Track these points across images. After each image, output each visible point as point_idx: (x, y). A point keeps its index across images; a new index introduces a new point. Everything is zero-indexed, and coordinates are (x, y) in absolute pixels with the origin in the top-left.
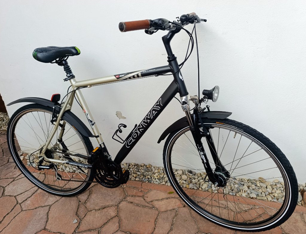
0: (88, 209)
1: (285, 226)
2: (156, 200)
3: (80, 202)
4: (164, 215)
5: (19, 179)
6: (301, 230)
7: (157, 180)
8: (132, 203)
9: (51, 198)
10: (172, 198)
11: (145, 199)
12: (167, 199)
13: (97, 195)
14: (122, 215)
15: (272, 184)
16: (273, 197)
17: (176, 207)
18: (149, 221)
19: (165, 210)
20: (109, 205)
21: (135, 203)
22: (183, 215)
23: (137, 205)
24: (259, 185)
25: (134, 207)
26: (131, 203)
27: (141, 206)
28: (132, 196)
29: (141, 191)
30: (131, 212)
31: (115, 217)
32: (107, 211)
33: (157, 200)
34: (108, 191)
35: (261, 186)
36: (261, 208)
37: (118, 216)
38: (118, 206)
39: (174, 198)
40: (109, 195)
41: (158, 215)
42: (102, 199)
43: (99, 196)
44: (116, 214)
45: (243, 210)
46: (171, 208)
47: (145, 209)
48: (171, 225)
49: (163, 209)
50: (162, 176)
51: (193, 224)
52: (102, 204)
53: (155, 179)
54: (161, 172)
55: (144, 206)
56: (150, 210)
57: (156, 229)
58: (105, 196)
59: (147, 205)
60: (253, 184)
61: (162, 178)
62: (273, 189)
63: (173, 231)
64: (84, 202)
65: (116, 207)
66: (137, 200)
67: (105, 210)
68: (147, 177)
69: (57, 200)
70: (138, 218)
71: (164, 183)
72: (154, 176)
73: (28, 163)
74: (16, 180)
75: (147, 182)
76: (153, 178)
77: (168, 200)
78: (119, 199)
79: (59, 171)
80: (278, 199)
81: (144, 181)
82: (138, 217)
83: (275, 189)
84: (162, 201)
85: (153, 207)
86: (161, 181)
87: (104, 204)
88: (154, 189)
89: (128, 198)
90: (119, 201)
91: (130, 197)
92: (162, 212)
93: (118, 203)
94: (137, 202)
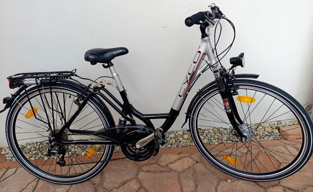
0: (108, 190)
1: (278, 158)
2: (170, 163)
3: (95, 184)
4: (184, 174)
5: (5, 178)
6: (289, 158)
9: (59, 189)
10: (183, 157)
11: (159, 165)
12: (179, 160)
13: (110, 173)
14: (146, 185)
17: (190, 165)
18: (174, 184)
19: (183, 170)
20: (127, 179)
21: (152, 171)
22: (200, 170)
23: (155, 172)
25: (153, 175)
26: (149, 171)
27: (159, 172)
28: (146, 165)
29: (152, 158)
30: (152, 180)
31: (139, 189)
32: (129, 186)
34: (119, 166)
36: (255, 148)
37: (142, 188)
38: (136, 178)
39: (185, 157)
40: (123, 170)
41: (179, 176)
42: (117, 175)
43: (113, 174)
44: (139, 187)
45: (244, 153)
46: (187, 167)
47: (164, 174)
48: (194, 181)
49: (180, 170)
51: (212, 175)
52: (120, 181)
55: (161, 172)
56: (169, 174)
57: (184, 189)
58: (118, 172)
59: (164, 169)
63: (199, 187)
64: (100, 183)
66: (153, 168)
67: (126, 185)
69: (67, 190)
71: (170, 146)
73: (7, 158)
74: (2, 181)
78: (135, 171)
80: (264, 139)
82: (162, 183)
84: (176, 163)
85: (171, 170)
86: (167, 145)
87: (122, 180)
88: (164, 154)
89: (144, 168)
90: (136, 173)
91: (144, 167)
92: (181, 172)
93: (136, 175)
94: (154, 169)
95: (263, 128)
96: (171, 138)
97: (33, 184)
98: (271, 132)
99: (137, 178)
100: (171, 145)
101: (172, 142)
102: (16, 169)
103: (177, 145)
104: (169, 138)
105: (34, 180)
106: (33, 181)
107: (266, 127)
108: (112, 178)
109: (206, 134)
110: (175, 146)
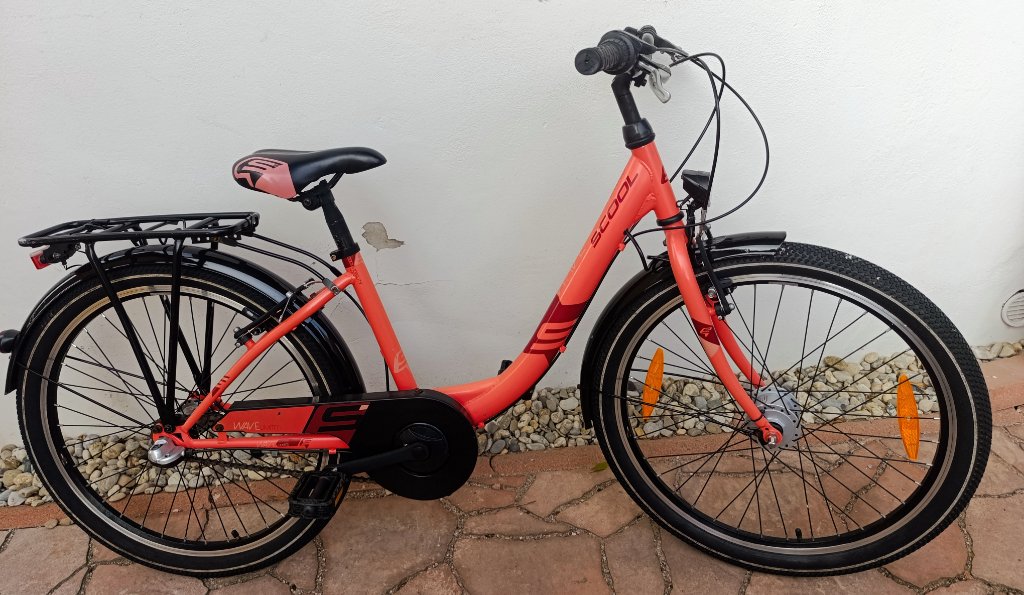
2: (566, 504)
4: (620, 545)
6: (996, 476)
7: (535, 437)
8: (493, 535)
10: (613, 482)
11: (528, 512)
12: (599, 490)
13: (351, 545)
15: (862, 368)
16: (883, 405)
18: (585, 580)
19: (615, 528)
20: (413, 567)
21: (501, 534)
23: (514, 537)
24: (833, 380)
25: (506, 548)
26: (490, 536)
27: (528, 538)
28: (479, 513)
29: (501, 488)
30: (506, 568)
33: (569, 503)
34: (382, 520)
35: (841, 380)
36: (870, 443)
38: (446, 560)
40: (395, 532)
41: (602, 552)
42: (375, 552)
43: (360, 547)
45: (830, 463)
46: (629, 517)
47: (548, 544)
48: (659, 570)
49: (606, 528)
50: (545, 419)
52: (386, 573)
53: (528, 436)
54: (537, 406)
55: (537, 537)
56: (566, 544)
58: (379, 538)
59: (547, 528)
60: (817, 380)
61: (548, 425)
62: (872, 381)
63: (677, 590)
64: (312, 582)
65: (444, 566)
66: (505, 522)
67: (410, 588)
68: (497, 436)
70: (539, 581)
71: (562, 441)
72: (520, 425)
75: (506, 451)
76: (517, 433)
77: (603, 494)
78: (440, 534)
79: (143, 493)
81: (494, 451)
82: (542, 579)
83: (877, 380)
84: (589, 502)
85: (570, 530)
86: (551, 438)
87: (395, 571)
88: (542, 470)
89: (472, 524)
90: (444, 542)
91: (474, 519)
92: (608, 536)
93: (444, 550)
94: (509, 528)
95: (893, 372)
96: (564, 411)
97: (68, 590)
98: (921, 385)
99: (450, 563)
100: (568, 436)
101: (569, 426)
102: (8, 537)
103: (589, 437)
104: (560, 413)
105: (73, 574)
106: (67, 579)
107: (902, 366)
108: (356, 563)
109: (692, 398)
110: (581, 441)
